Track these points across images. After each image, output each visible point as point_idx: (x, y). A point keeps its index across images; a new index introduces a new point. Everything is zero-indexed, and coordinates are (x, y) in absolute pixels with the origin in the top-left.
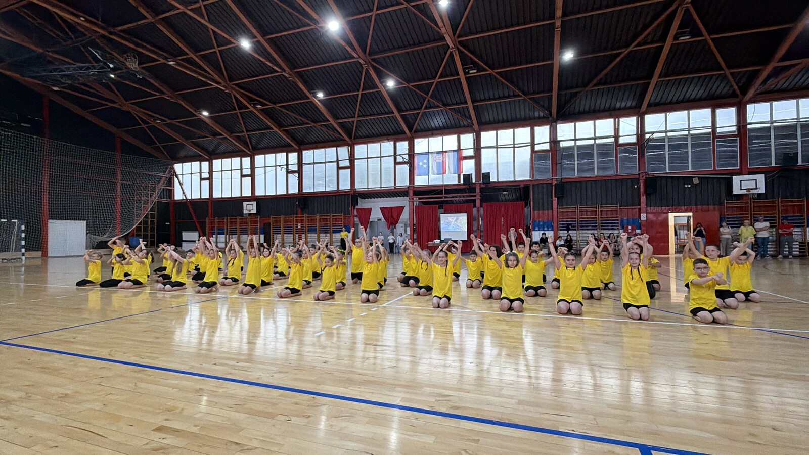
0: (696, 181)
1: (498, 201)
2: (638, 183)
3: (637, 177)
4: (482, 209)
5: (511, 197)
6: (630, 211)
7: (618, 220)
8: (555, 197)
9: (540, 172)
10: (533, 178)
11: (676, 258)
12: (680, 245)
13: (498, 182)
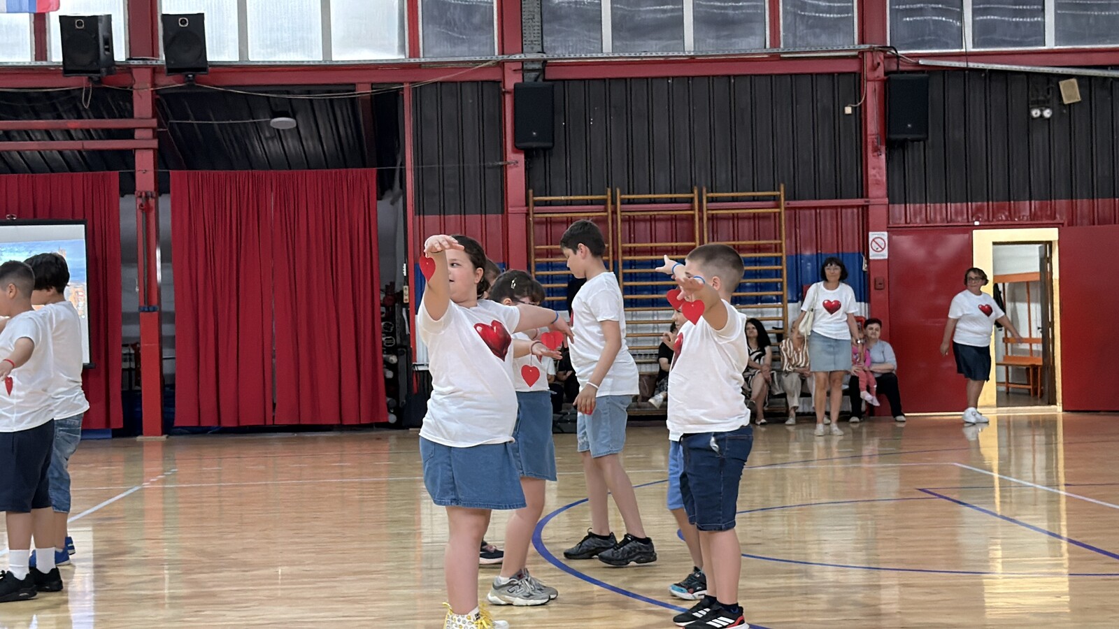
0: (1070, 93)
1: (249, 162)
2: (857, 93)
3: (853, 67)
4: (165, 203)
5: (310, 145)
6: (827, 220)
7: (778, 261)
8: (517, 149)
9: (450, 24)
10: (414, 52)
11: (1006, 426)
12: (1017, 369)
13: (244, 69)
